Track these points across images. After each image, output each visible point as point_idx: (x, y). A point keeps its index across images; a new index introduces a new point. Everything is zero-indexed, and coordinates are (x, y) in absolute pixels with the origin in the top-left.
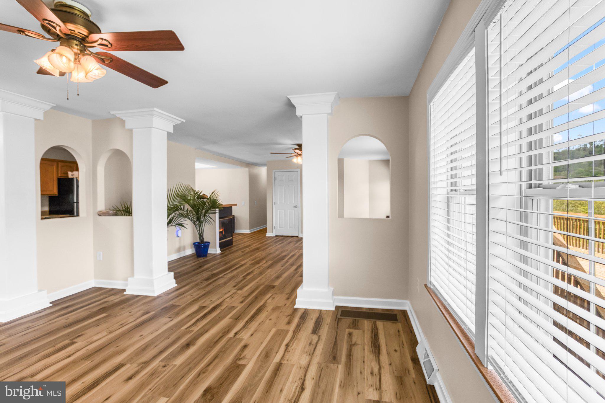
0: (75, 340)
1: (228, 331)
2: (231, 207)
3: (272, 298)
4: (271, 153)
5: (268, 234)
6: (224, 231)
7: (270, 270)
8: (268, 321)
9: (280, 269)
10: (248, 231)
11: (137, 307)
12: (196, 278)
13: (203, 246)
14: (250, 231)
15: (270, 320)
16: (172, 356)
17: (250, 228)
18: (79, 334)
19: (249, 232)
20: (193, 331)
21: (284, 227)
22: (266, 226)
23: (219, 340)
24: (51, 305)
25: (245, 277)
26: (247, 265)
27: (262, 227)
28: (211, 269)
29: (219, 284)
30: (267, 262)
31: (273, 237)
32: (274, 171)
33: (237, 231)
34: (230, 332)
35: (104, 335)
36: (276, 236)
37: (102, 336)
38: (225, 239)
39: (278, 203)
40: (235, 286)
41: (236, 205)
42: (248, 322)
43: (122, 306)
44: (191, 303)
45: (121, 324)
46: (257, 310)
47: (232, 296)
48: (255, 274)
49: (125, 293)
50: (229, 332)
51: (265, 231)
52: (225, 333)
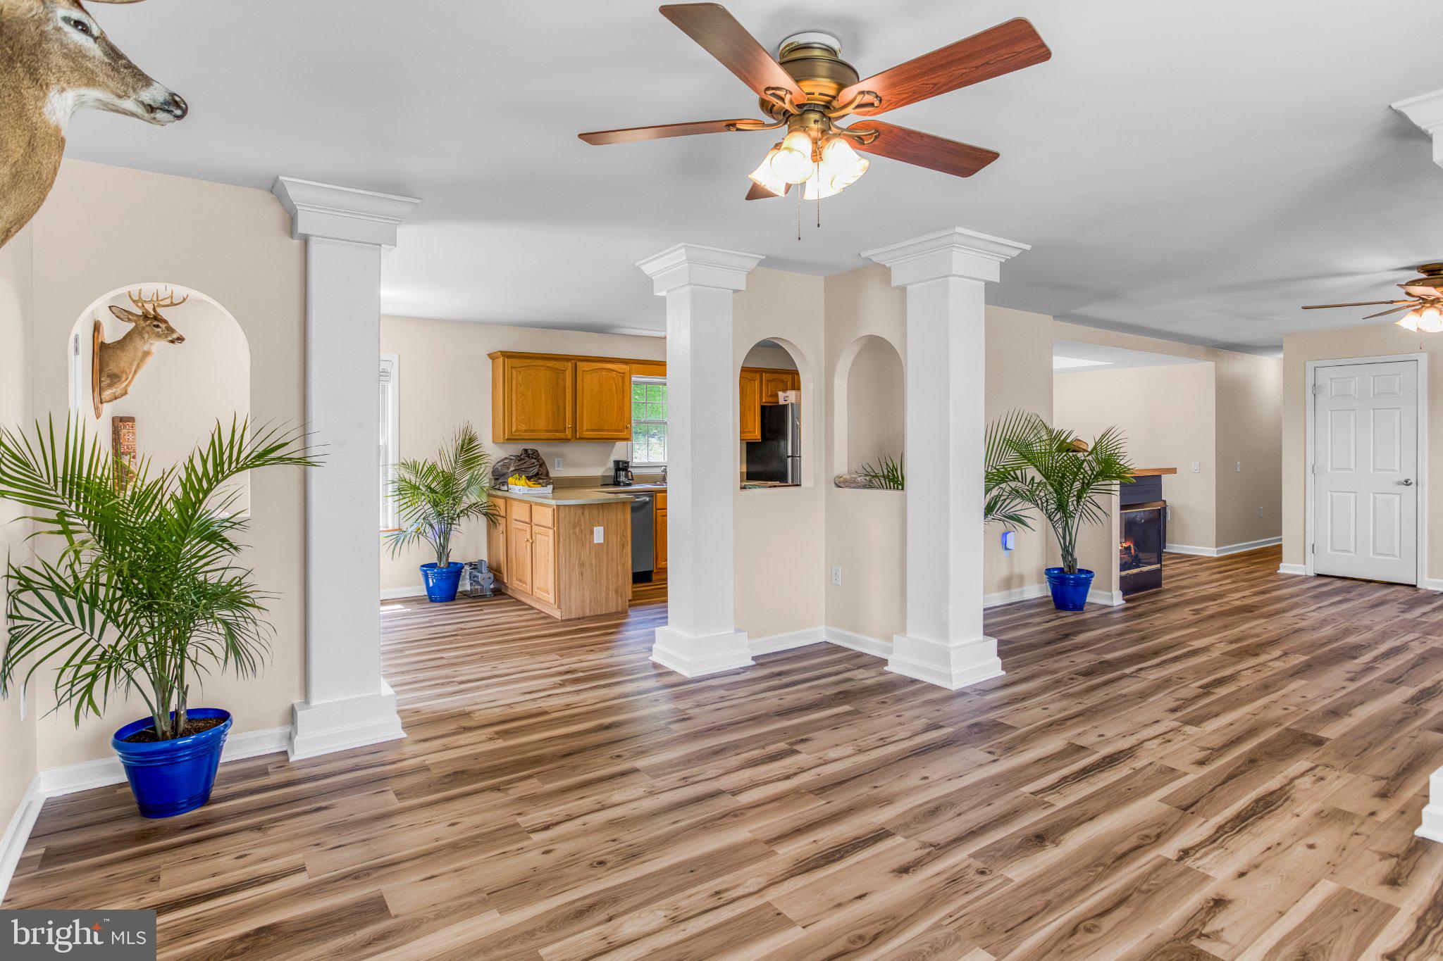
0: (797, 747)
1: (1158, 836)
2: (1160, 476)
3: (1314, 778)
4: (1304, 308)
5: (1286, 568)
6: (1134, 545)
7: (1298, 684)
8: (1300, 849)
9: (1344, 688)
10: (1211, 552)
11: (913, 708)
12: (1057, 666)
13: (1072, 579)
14: (1218, 552)
15: (1311, 847)
16: (1000, 854)
17: (1219, 543)
18: (804, 737)
19: (1215, 555)
20: (1052, 805)
21: (1352, 549)
22: (1281, 540)
23: (1131, 855)
24: (753, 663)
25: (1207, 689)
26: (1215, 654)
27: (1260, 544)
28: (1097, 646)
29: (1123, 692)
30: (1285, 654)
31: (1306, 579)
32: (1310, 366)
33: (1173, 547)
34: (1164, 843)
35: (847, 753)
36: (1319, 575)
37: (842, 755)
38: (1138, 566)
39: (1329, 471)
40: (1174, 710)
41: (1173, 471)
42: (1227, 829)
43: (881, 698)
44: (1044, 727)
45: (881, 739)
46: (1257, 801)
47: (1168, 737)
48: (1243, 684)
49: (886, 668)
50: (1161, 840)
51: (1274, 554)
52: (1148, 841)
